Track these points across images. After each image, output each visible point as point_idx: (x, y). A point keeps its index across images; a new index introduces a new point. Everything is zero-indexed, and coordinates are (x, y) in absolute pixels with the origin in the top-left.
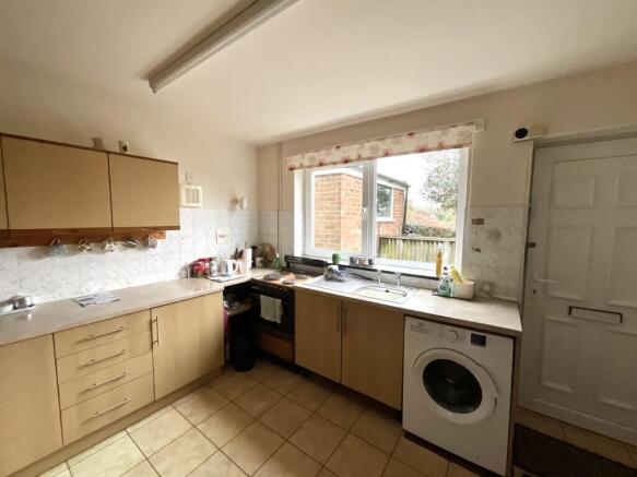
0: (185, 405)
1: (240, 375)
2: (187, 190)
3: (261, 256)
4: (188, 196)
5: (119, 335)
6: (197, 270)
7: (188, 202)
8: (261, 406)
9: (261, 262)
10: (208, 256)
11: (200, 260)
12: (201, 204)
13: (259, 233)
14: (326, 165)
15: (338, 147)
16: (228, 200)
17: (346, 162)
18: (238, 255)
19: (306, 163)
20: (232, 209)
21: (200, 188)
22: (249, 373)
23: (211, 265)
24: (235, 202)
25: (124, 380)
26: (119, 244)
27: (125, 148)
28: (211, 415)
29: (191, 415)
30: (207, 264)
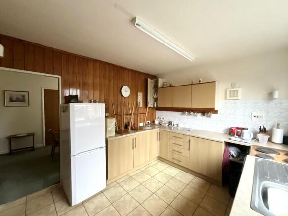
2: (230, 92)
4: (230, 95)
5: (181, 140)
6: (232, 132)
7: (230, 97)
10: (242, 127)
11: (238, 128)
16: (265, 93)
18: (263, 131)
25: (180, 154)
26: (200, 114)
27: (200, 81)
28: (195, 188)
29: (193, 183)
30: (239, 131)
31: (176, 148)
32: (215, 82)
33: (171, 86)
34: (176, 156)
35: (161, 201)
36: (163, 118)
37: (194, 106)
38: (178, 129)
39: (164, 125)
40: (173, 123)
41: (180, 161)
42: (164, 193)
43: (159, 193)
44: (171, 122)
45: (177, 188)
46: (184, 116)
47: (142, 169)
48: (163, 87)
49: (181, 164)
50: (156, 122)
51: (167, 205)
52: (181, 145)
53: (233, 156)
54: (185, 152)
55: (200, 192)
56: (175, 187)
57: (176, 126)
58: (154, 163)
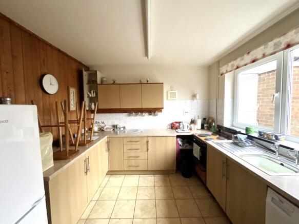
0: (157, 178)
1: (183, 178)
2: (171, 93)
3: (207, 124)
4: (171, 96)
5: (138, 143)
6: (173, 126)
7: (171, 98)
8: (180, 195)
9: (207, 127)
10: (179, 121)
11: (176, 122)
12: (176, 99)
13: (209, 112)
14: (240, 67)
15: (249, 53)
16: (190, 95)
17: (254, 61)
18: (193, 122)
19: (229, 69)
20: (193, 99)
21: (176, 92)
22: (186, 179)
23: (180, 125)
24: (194, 96)
25: (138, 158)
26: (147, 114)
27: (148, 81)
28: (162, 186)
29: (156, 182)
30: (178, 124)
31: (133, 154)
32: (163, 83)
33: (114, 83)
34: (133, 162)
35: (147, 221)
36: (103, 123)
37: (145, 106)
38: (125, 132)
39: (108, 130)
40: (118, 126)
41: (138, 166)
42: (143, 209)
43: (138, 213)
44: (117, 126)
45: (149, 195)
46: (130, 117)
47: (96, 198)
48: (102, 83)
49: (139, 169)
50: (96, 129)
51: (154, 221)
52: (138, 149)
53: (180, 145)
54: (143, 155)
55: (166, 186)
56: (147, 196)
57: (122, 129)
58: (105, 182)
